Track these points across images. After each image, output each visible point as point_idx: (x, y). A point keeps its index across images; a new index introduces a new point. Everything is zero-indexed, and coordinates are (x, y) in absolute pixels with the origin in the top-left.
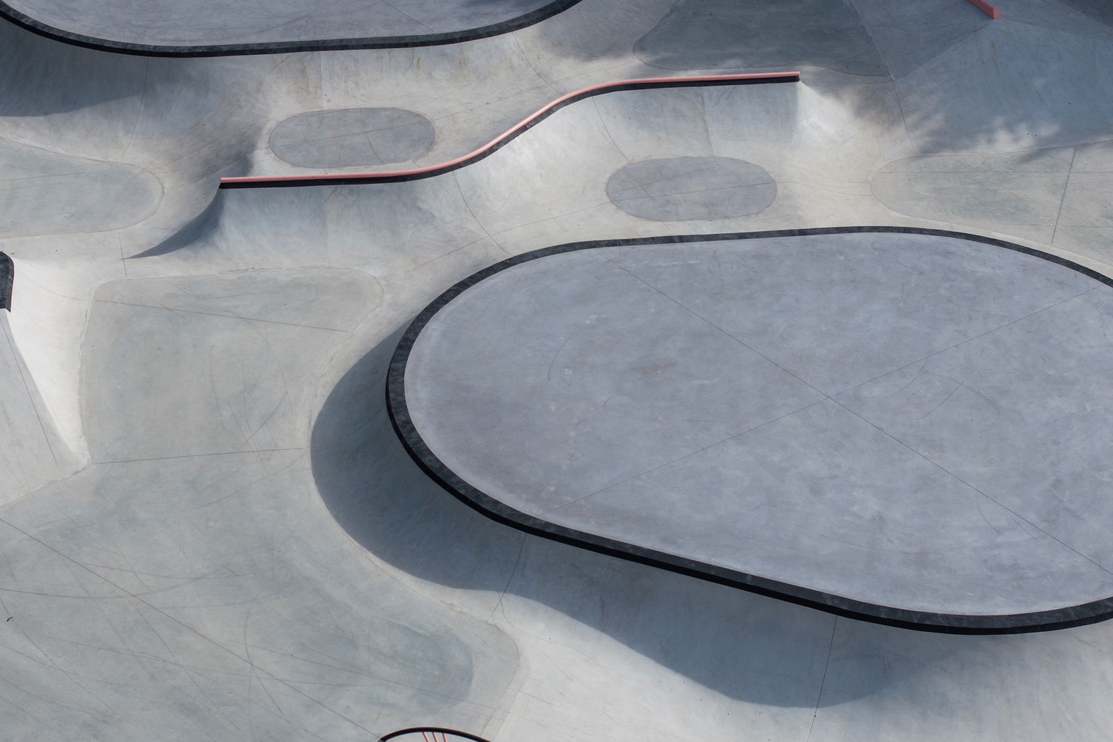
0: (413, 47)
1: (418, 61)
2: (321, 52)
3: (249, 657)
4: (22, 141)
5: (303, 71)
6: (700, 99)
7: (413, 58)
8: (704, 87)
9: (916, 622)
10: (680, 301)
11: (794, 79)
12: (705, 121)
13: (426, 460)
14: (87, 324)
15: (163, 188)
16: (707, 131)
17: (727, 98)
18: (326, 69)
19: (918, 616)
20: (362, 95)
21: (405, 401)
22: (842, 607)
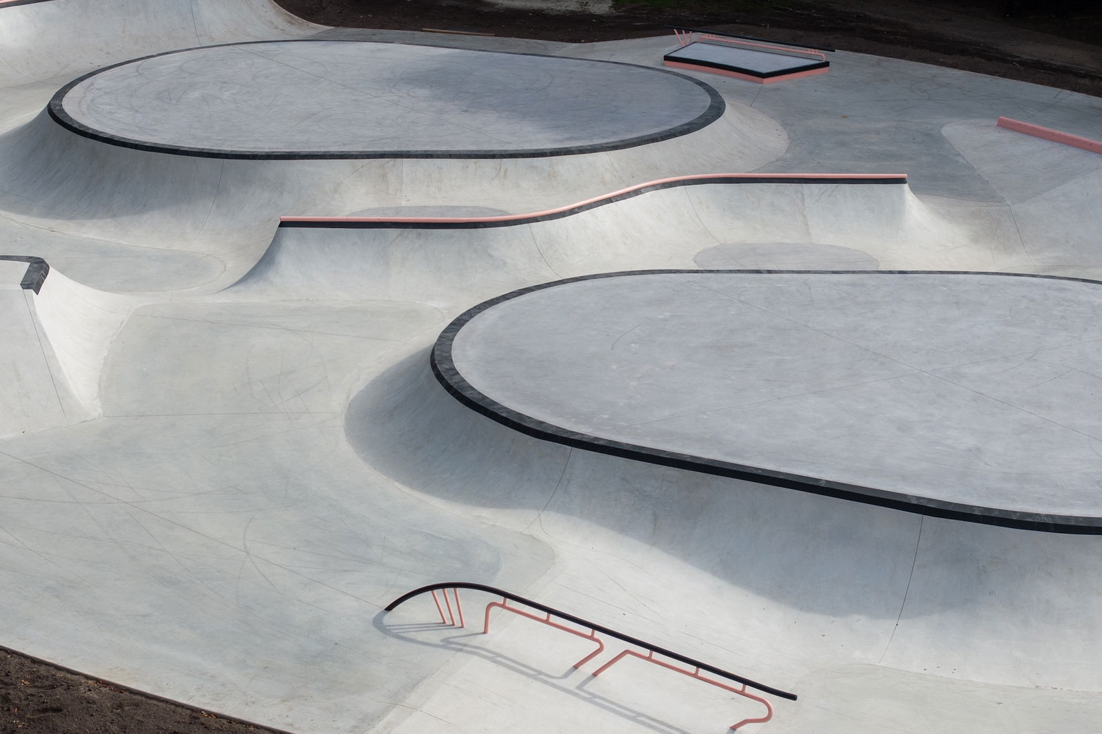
0: (500, 158)
1: (505, 171)
2: (404, 159)
3: (246, 548)
4: (85, 236)
5: (384, 177)
6: (800, 195)
7: (500, 169)
8: (804, 185)
9: (1015, 519)
10: (764, 308)
11: (901, 181)
12: (804, 216)
13: (467, 394)
14: (121, 329)
15: (225, 267)
16: (806, 224)
17: (829, 196)
18: (408, 175)
19: (1018, 514)
20: (444, 197)
21: (451, 356)
22: (928, 505)
